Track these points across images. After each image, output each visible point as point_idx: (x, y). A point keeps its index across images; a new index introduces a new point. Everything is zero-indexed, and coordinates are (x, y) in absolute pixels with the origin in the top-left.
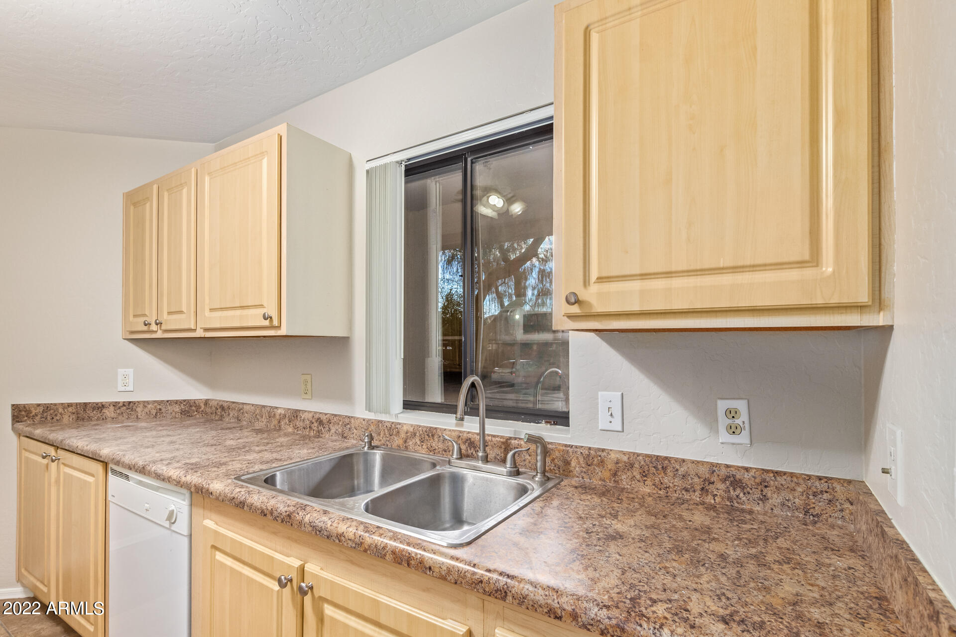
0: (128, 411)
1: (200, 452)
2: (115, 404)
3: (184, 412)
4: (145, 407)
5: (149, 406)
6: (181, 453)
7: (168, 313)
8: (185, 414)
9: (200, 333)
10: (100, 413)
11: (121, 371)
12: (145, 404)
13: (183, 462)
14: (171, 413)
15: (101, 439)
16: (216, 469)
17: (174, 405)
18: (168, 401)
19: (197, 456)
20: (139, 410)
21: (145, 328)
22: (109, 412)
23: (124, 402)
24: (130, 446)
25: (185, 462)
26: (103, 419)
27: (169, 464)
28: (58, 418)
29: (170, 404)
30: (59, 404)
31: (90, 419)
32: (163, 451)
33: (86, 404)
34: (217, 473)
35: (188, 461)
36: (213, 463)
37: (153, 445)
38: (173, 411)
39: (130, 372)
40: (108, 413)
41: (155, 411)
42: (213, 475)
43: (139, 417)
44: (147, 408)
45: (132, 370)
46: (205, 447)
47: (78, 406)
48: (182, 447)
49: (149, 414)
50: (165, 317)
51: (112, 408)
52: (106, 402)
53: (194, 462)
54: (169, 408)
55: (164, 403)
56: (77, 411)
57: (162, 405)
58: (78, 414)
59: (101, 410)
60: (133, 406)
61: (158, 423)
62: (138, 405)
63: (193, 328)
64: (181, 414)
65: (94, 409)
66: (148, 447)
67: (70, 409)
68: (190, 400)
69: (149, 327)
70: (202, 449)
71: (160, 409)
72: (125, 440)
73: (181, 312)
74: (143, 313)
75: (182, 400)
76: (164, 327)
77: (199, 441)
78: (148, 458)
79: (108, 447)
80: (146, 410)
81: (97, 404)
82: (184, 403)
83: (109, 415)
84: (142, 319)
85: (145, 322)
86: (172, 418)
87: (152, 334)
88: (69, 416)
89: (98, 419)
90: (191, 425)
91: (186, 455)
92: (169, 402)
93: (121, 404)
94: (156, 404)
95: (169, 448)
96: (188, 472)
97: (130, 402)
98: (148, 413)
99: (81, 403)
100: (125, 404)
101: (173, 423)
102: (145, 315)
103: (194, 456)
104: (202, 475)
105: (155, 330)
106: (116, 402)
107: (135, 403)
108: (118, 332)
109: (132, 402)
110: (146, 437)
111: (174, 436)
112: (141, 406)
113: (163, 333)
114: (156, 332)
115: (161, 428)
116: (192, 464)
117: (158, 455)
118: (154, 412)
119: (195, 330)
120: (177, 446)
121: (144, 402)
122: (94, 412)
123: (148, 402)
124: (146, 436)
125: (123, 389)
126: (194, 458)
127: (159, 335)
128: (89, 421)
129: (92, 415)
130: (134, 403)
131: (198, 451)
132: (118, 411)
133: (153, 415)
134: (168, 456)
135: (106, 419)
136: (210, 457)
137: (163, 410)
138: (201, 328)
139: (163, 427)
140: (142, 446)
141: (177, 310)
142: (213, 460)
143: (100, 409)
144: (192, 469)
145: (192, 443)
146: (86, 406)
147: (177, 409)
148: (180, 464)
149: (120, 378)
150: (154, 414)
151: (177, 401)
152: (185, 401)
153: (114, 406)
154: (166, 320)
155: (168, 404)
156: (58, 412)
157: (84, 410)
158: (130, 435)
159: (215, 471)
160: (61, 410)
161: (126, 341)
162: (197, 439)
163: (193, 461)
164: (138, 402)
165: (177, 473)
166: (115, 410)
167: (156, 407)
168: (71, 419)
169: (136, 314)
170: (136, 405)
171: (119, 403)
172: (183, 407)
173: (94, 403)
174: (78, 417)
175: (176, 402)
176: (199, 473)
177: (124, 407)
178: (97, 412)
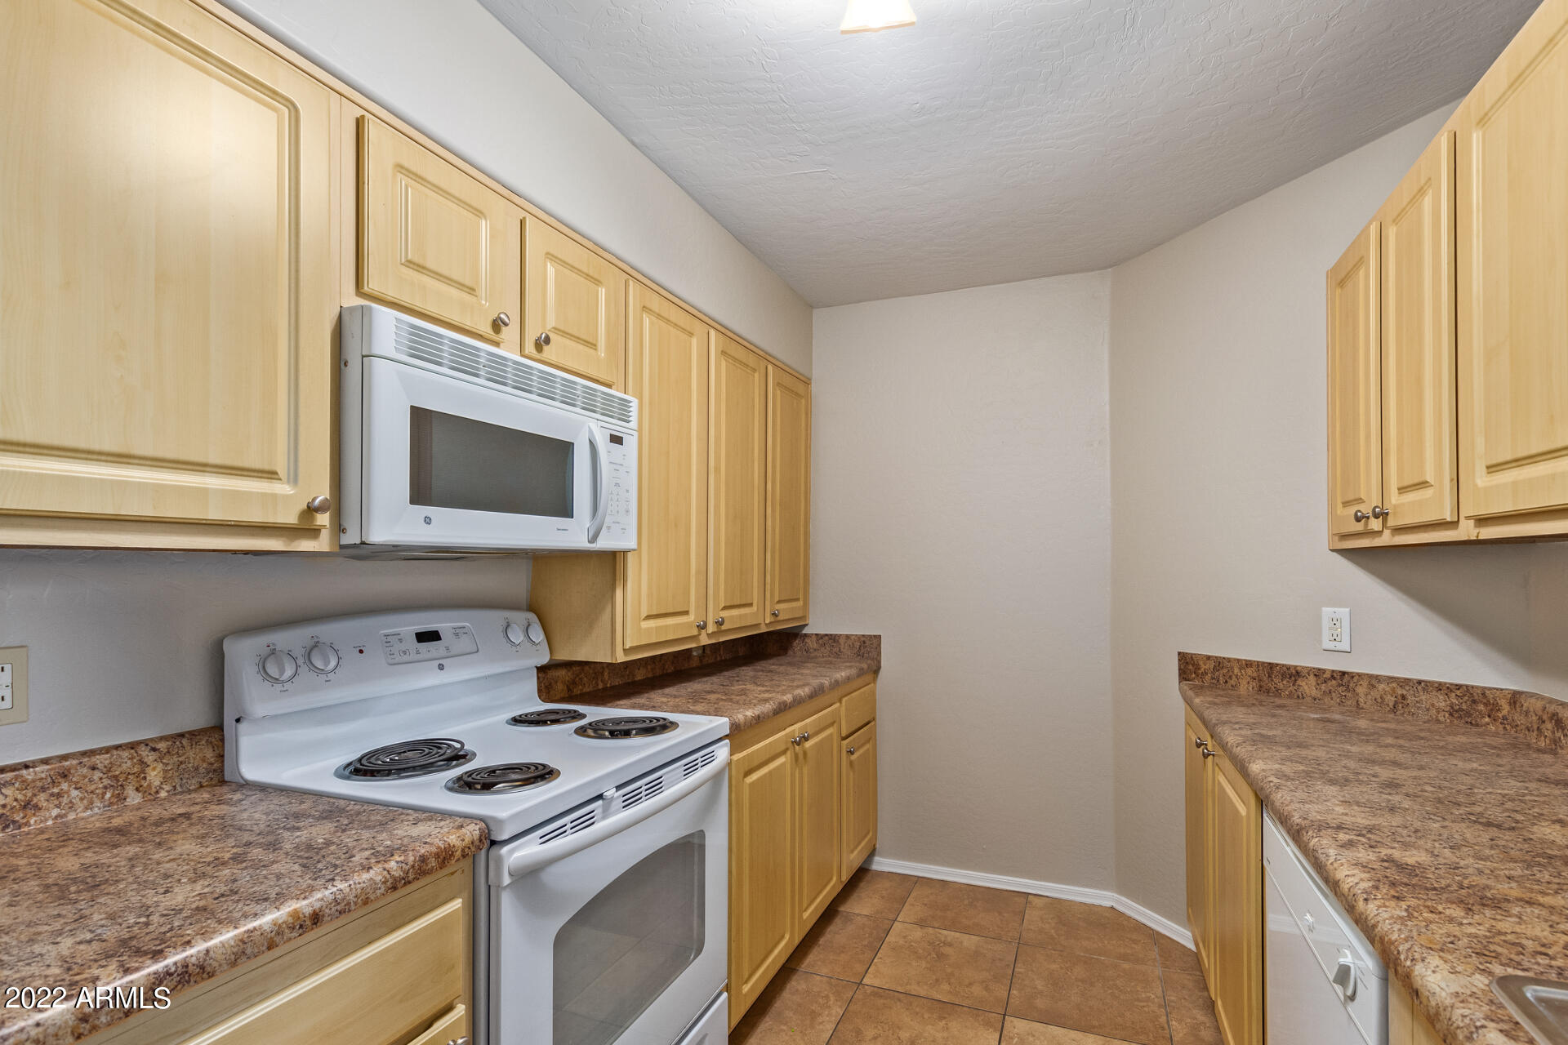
0: (1340, 689)
1: (1445, 836)
2: (1318, 673)
3: (1457, 711)
4: (1374, 686)
5: (1381, 686)
6: (1396, 820)
7: (1399, 489)
8: (1460, 717)
9: (1467, 531)
10: (1293, 685)
11: (1327, 611)
12: (1374, 680)
13: (1385, 852)
14: (1428, 710)
15: (1268, 737)
16: (1457, 912)
17: (1434, 693)
18: (1419, 682)
19: (1429, 845)
20: (1361, 690)
21: (1360, 527)
22: (1308, 686)
23: (1333, 671)
24: (1302, 768)
25: (1389, 851)
26: (1298, 697)
27: (1350, 844)
28: (1233, 682)
29: (1424, 689)
30: (1235, 659)
31: (1278, 693)
32: (1358, 804)
33: (1271, 666)
34: (1456, 930)
35: (1397, 854)
36: (1462, 888)
37: (1347, 780)
38: (1433, 705)
39: (1343, 612)
40: (1306, 687)
41: (1393, 699)
42: (1440, 932)
43: (1362, 705)
44: (1375, 690)
45: (1347, 610)
46: (1467, 823)
47: (1261, 668)
48: (1406, 804)
49: (1380, 702)
50: (1394, 499)
51: (1312, 679)
52: (1303, 667)
53: (1411, 861)
54: (1423, 698)
55: (1411, 684)
56: (1258, 676)
57: (1407, 688)
58: (1260, 680)
59: (1296, 680)
60: (1349, 682)
61: (1392, 726)
62: (1358, 681)
63: (1449, 519)
64: (1451, 714)
65: (1283, 676)
66: (1332, 782)
67: (1249, 671)
68: (1473, 687)
69: (1366, 524)
70: (1456, 827)
71: (1403, 697)
72: (1304, 752)
73: (1424, 484)
74: (1357, 497)
75: (1451, 684)
76: (1391, 522)
77: (1461, 798)
78: (1315, 811)
79: (1264, 759)
80: (1375, 694)
81: (1289, 668)
82: (1458, 693)
83: (1307, 692)
84: (1352, 510)
85: (1356, 514)
86: (1428, 722)
87: (1373, 538)
88: (1248, 683)
89: (1290, 696)
90: (1463, 749)
91: (1405, 832)
92: (1423, 684)
93: (1327, 675)
94: (1394, 685)
95: (1376, 797)
96: (1377, 888)
97: (1344, 673)
98: (1379, 700)
99: (1264, 663)
100: (1335, 675)
101: (1422, 734)
102: (1359, 501)
103: (1421, 842)
104: (1410, 916)
105: (1376, 529)
106: (1319, 669)
107: (1353, 677)
108: (1321, 537)
109: (1347, 673)
110: (1348, 755)
111: (1406, 768)
112: (1365, 683)
113: (1393, 535)
114: (1380, 533)
115: (1390, 741)
116: (1401, 867)
117: (1340, 809)
118: (1390, 700)
119: (1454, 524)
120: (1396, 799)
121: (1371, 676)
122: (1284, 682)
123: (1378, 678)
124: (1349, 752)
125: (1331, 645)
126: (1418, 848)
127: (1386, 539)
128: (1275, 696)
129: (1281, 686)
130: (1352, 675)
131: (1442, 831)
132: (1323, 687)
133: (1388, 705)
134: (1362, 820)
135: (1303, 698)
136: (1462, 863)
137: (1410, 699)
138: (1468, 518)
139: (1397, 738)
140: (1324, 774)
141: (1416, 481)
142: (1465, 877)
143: (1293, 678)
144: (1393, 884)
145: (1440, 801)
146: (1271, 668)
147: (1441, 702)
148: (1372, 857)
149: (1326, 624)
150: (1391, 704)
151: (1440, 684)
152: (1459, 687)
153: (1315, 675)
154: (1395, 506)
155: (1419, 688)
156: (1233, 672)
157: (1269, 676)
158: (1321, 743)
159: (1451, 920)
160: (1236, 671)
161: (1335, 554)
162: (1459, 792)
163: (1412, 857)
164: (1359, 675)
165: (1351, 881)
166: (1318, 684)
167: (1393, 689)
168: (1251, 689)
169: (1347, 500)
170: (1355, 680)
171: (1324, 671)
172: (1454, 701)
173: (1283, 665)
174: (1261, 687)
175: (1439, 687)
176: (1404, 905)
177: (1334, 682)
178: (1288, 682)
